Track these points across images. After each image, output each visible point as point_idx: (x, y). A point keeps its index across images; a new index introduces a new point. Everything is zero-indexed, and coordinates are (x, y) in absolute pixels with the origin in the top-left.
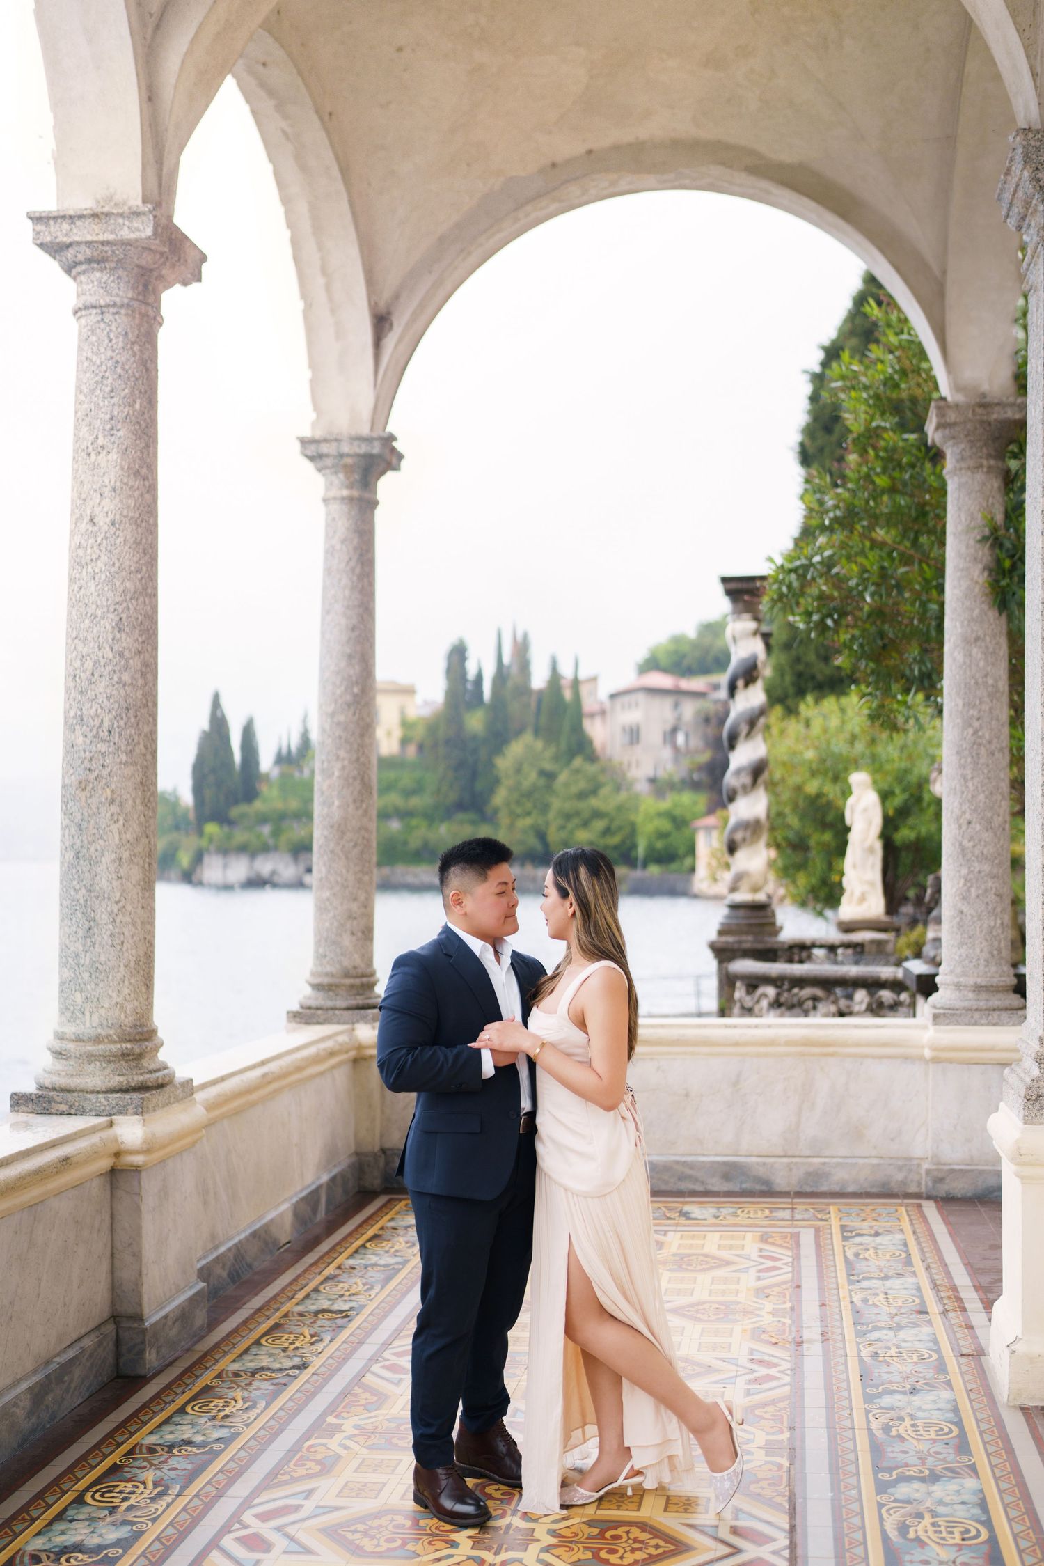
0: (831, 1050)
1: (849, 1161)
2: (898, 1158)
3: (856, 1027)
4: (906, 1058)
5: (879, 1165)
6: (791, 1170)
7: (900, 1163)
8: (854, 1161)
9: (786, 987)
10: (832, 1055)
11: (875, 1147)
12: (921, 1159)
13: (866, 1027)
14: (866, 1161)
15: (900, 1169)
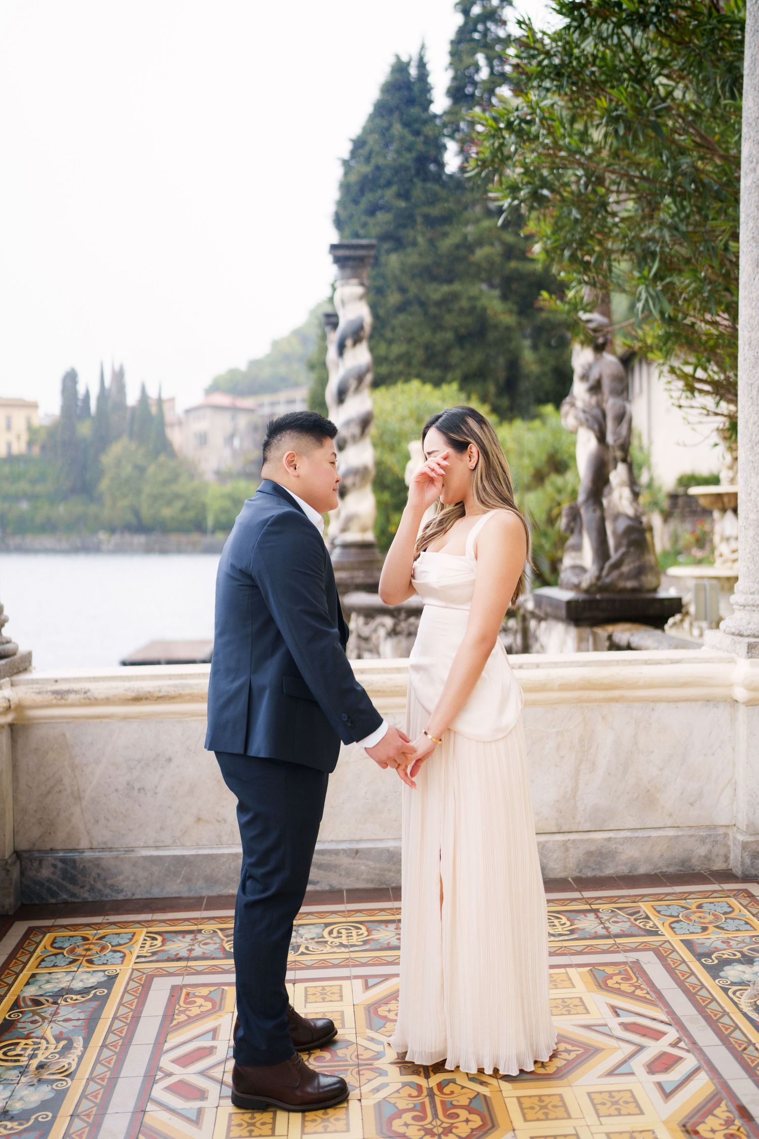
0: (617, 693)
1: (640, 834)
2: (698, 827)
3: (646, 662)
4: (708, 701)
5: (677, 837)
6: (567, 850)
7: (703, 833)
8: (646, 834)
9: (403, 615)
10: (616, 700)
11: (670, 815)
12: (727, 826)
13: (659, 663)
14: (661, 833)
15: (703, 840)
